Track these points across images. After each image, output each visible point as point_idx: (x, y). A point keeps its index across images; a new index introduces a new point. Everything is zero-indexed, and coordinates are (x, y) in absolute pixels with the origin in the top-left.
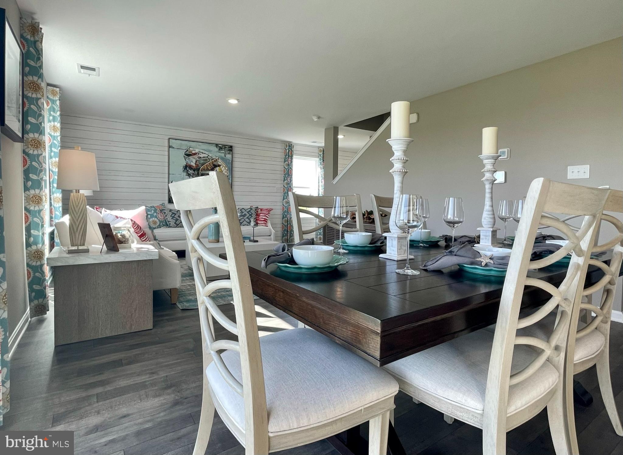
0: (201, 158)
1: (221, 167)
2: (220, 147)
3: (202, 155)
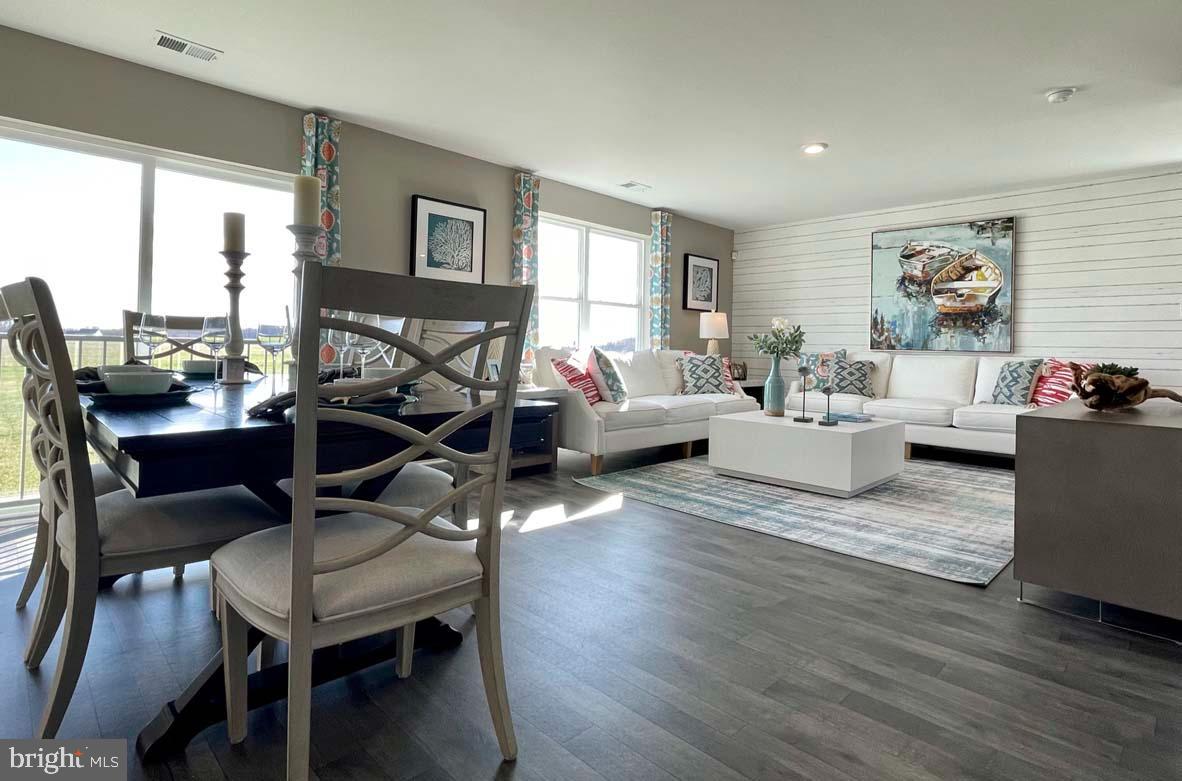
0: (933, 257)
1: (983, 269)
2: (981, 226)
3: (936, 253)
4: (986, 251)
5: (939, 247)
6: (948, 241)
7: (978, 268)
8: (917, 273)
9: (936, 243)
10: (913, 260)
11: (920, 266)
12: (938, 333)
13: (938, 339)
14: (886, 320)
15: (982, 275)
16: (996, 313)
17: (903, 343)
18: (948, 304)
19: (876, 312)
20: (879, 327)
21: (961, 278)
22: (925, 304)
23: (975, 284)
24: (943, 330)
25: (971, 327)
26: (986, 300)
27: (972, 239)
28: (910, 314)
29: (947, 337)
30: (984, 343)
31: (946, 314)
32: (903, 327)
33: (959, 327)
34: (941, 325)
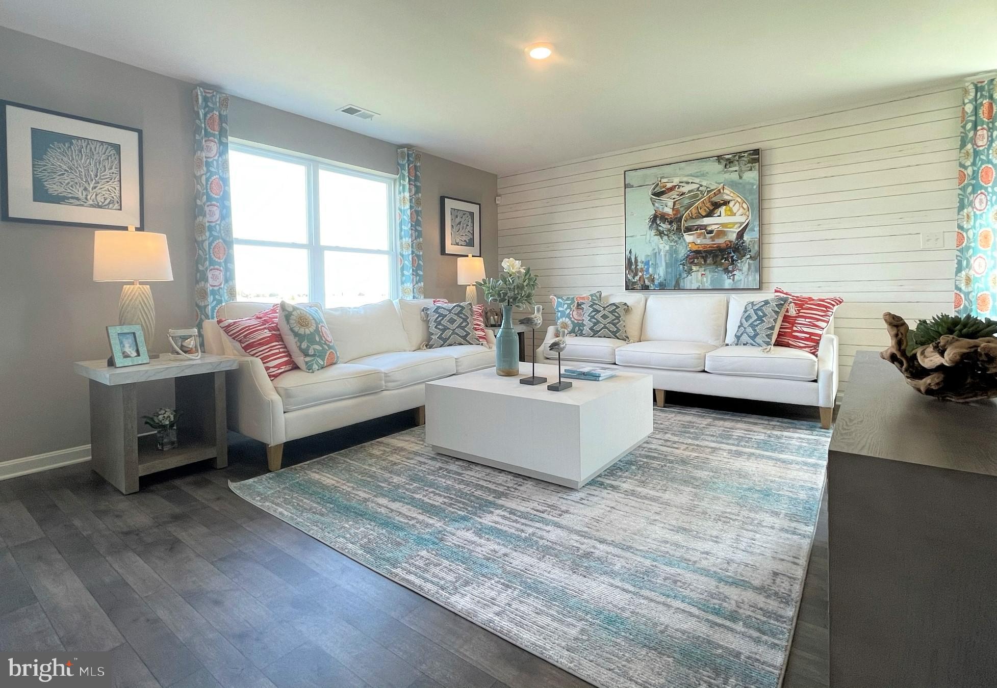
1: (731, 204)
2: (728, 159)
4: (733, 185)
5: (688, 183)
6: (697, 177)
7: (726, 203)
8: (668, 210)
9: (685, 179)
10: (663, 198)
11: (670, 204)
12: (690, 272)
13: (689, 277)
14: (639, 260)
15: (731, 210)
16: (745, 249)
17: (656, 282)
18: (698, 241)
19: (630, 252)
20: (633, 267)
21: (710, 214)
22: (676, 241)
23: (724, 219)
24: (694, 268)
25: (722, 264)
26: (735, 235)
27: (719, 173)
28: (662, 253)
29: (699, 276)
30: (733, 280)
31: (697, 252)
32: (655, 266)
33: (710, 264)
34: (692, 263)
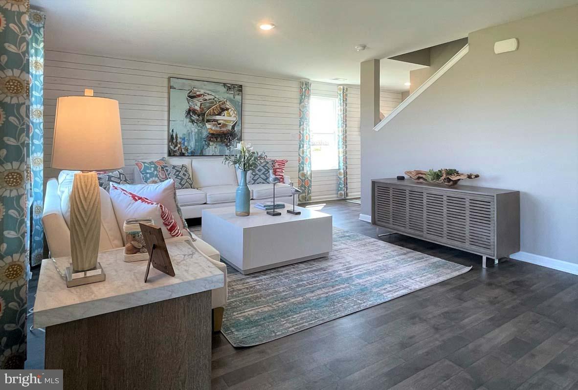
0: (206, 100)
1: (230, 110)
2: (229, 87)
3: (207, 97)
4: (231, 101)
5: (209, 94)
6: (214, 92)
7: (227, 109)
8: (197, 108)
9: (207, 92)
10: (195, 100)
11: (199, 104)
12: (208, 145)
13: (208, 148)
14: (178, 136)
15: (229, 113)
16: (235, 134)
17: (189, 151)
18: (213, 128)
19: (173, 131)
20: (174, 141)
21: (219, 114)
22: (202, 127)
23: (226, 118)
24: (211, 143)
25: (225, 142)
26: (231, 127)
27: (224, 93)
28: (193, 133)
29: (213, 148)
30: (230, 150)
31: (213, 134)
32: (189, 141)
33: (219, 142)
34: (210, 140)
